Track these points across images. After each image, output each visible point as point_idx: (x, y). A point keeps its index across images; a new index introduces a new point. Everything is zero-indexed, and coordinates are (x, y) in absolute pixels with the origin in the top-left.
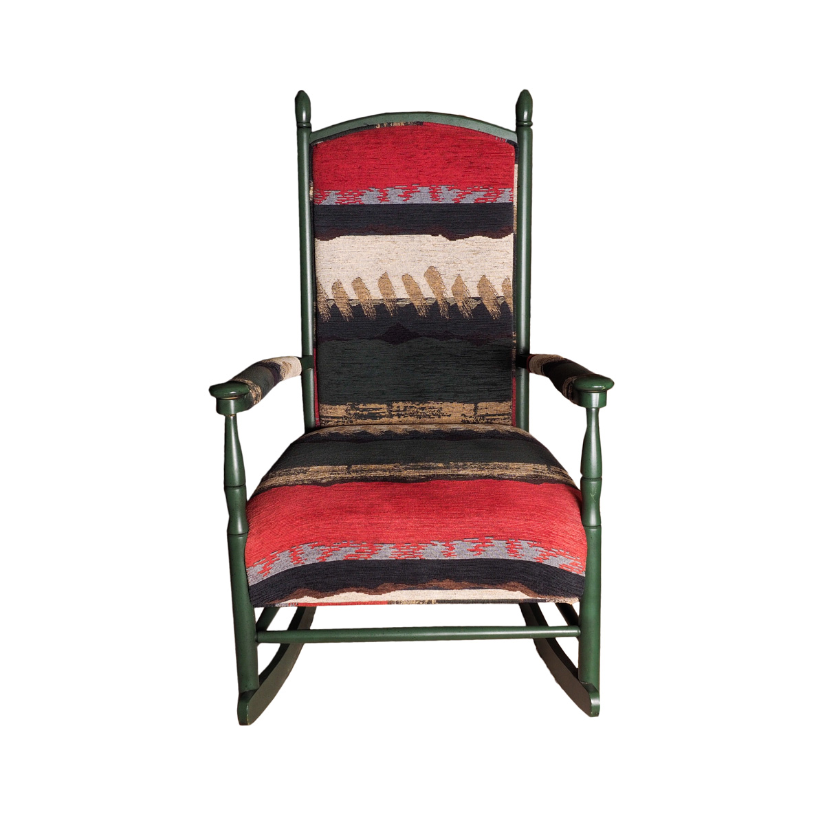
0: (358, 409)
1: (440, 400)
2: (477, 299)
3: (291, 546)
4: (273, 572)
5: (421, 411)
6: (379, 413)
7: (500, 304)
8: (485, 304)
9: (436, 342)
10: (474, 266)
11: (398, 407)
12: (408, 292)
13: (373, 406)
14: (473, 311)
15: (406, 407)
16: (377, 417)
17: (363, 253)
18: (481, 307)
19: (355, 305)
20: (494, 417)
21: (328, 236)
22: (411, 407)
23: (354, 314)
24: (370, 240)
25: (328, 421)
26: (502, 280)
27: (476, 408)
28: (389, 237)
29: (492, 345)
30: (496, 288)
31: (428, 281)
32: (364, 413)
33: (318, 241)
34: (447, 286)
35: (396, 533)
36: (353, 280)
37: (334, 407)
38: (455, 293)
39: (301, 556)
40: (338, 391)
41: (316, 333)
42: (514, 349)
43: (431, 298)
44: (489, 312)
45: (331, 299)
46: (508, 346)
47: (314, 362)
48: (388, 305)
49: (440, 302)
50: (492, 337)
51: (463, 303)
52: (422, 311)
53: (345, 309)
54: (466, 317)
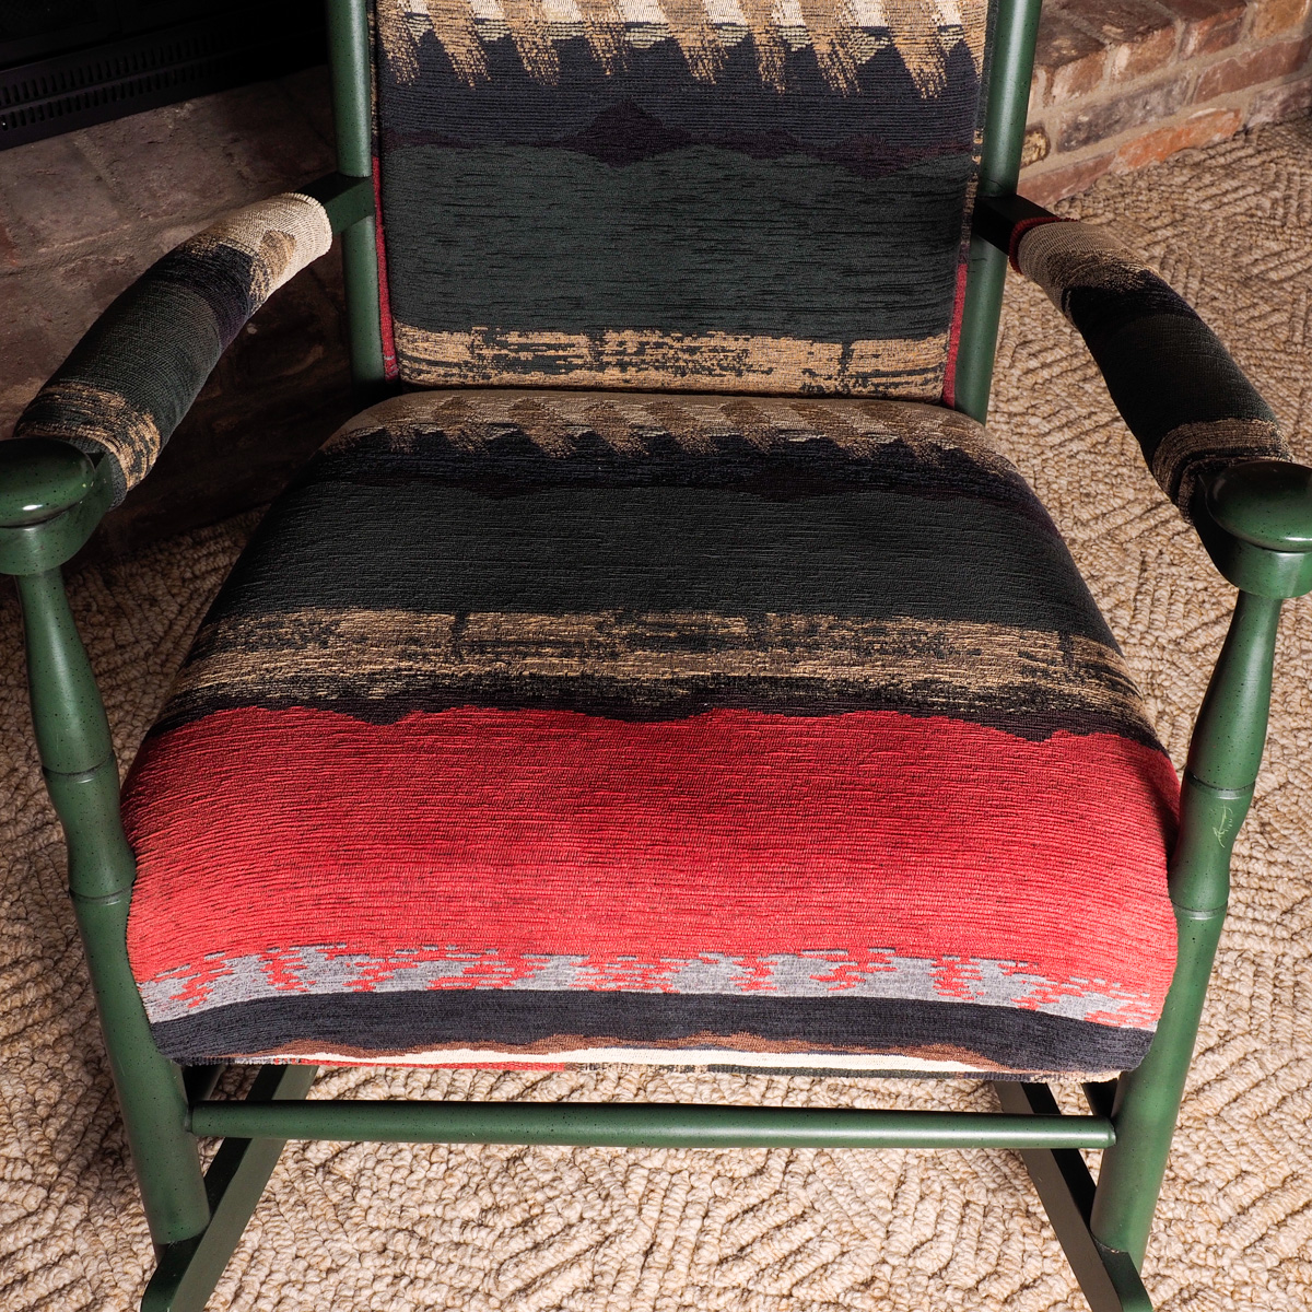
0: (504, 345)
1: (746, 329)
2: (877, 32)
3: (269, 943)
4: (215, 1000)
5: (686, 356)
6: (565, 358)
7: (947, 49)
8: (902, 49)
9: (741, 161)
11: (621, 344)
13: (548, 338)
14: (862, 70)
15: (642, 345)
16: (560, 367)
18: (889, 59)
19: (495, 37)
20: (896, 380)
22: (659, 346)
23: (489, 65)
25: (420, 372)
27: (846, 356)
29: (911, 178)
32: (523, 355)
35: (592, 929)
37: (433, 336)
38: (808, 10)
39: (296, 974)
40: (445, 295)
41: (378, 111)
42: (974, 181)
43: (734, 25)
44: (910, 75)
45: (419, 15)
46: (958, 176)
47: (376, 199)
48: (598, 41)
49: (761, 39)
50: (913, 151)
51: (832, 43)
52: (704, 65)
53: (464, 50)
54: (838, 88)
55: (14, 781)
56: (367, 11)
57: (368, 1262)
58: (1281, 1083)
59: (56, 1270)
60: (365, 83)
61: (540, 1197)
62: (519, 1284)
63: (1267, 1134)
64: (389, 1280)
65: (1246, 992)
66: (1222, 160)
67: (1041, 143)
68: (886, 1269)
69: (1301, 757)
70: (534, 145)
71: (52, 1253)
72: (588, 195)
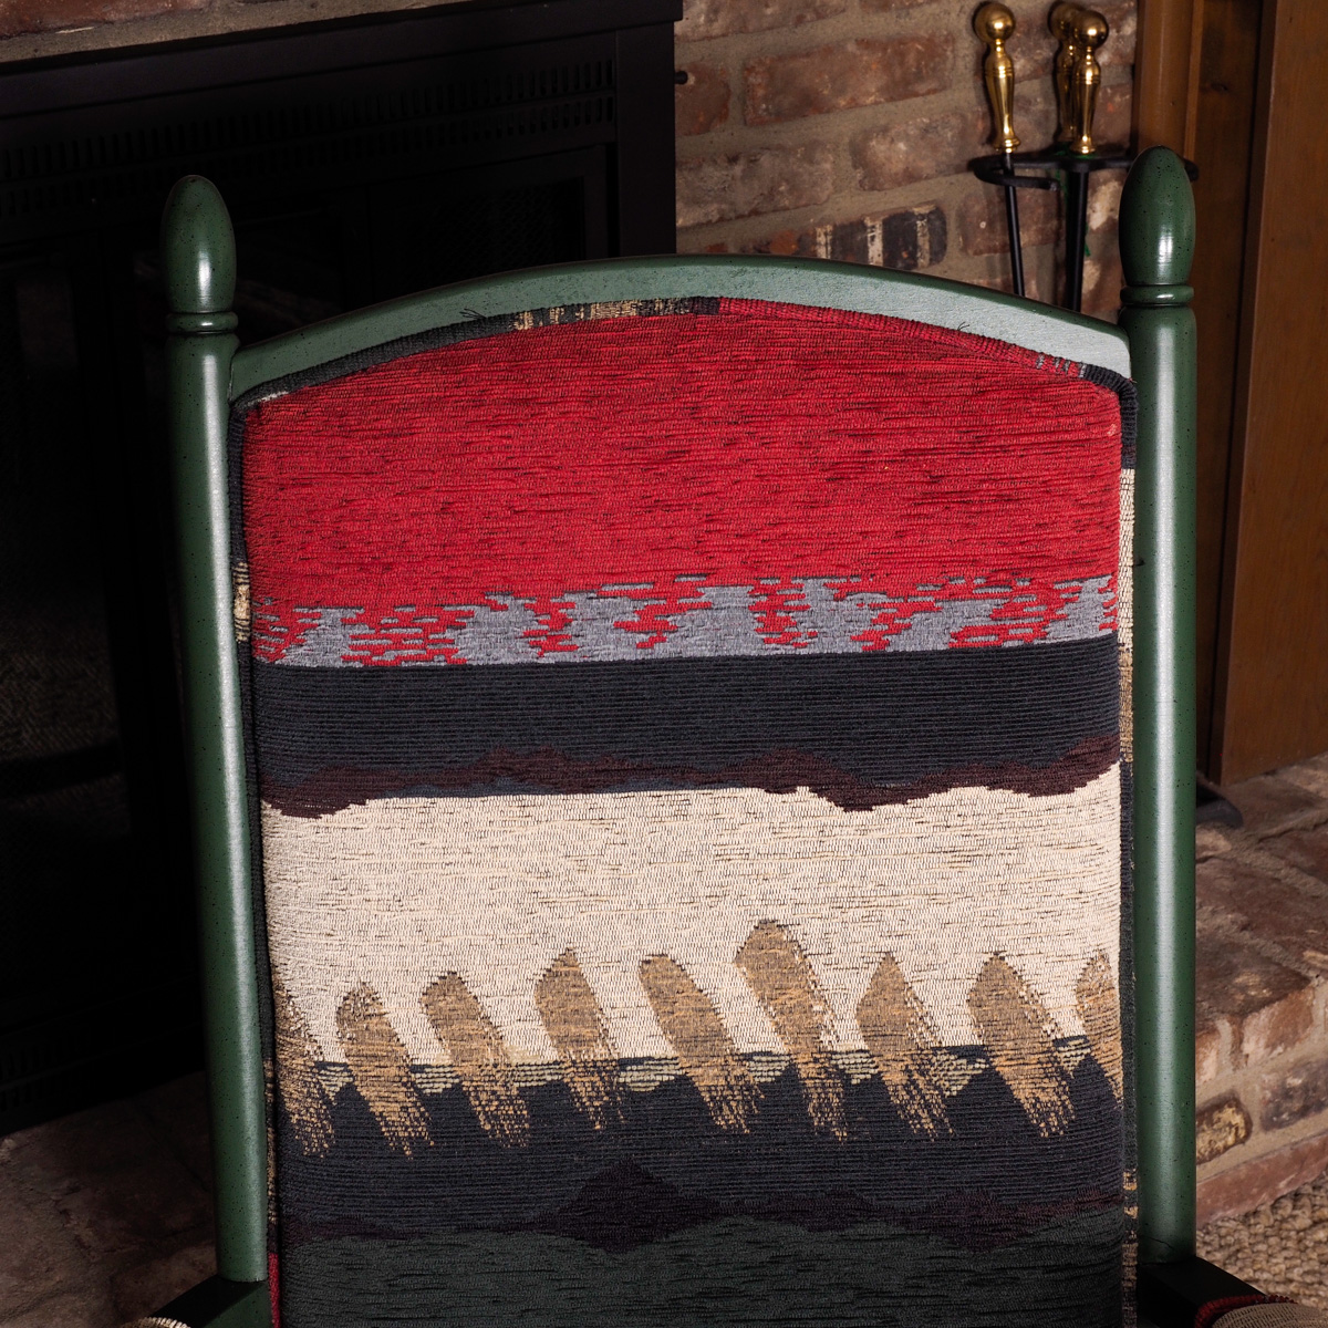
2: (969, 1053)
7: (1069, 1069)
8: (1006, 1072)
9: (795, 1236)
10: (953, 914)
12: (668, 1029)
14: (952, 1104)
17: (468, 872)
18: (990, 1087)
19: (439, 1088)
21: (317, 800)
23: (433, 1125)
24: (495, 816)
26: (1074, 969)
28: (580, 801)
29: (1039, 1246)
30: (1049, 1003)
31: (751, 983)
33: (273, 816)
34: (837, 1001)
36: (425, 982)
38: (870, 1030)
41: (277, 1190)
42: (1131, 1242)
43: (769, 1054)
44: (1021, 1106)
45: (334, 1064)
46: (1105, 1239)
47: (274, 1313)
48: (582, 1086)
49: (807, 1071)
50: (1038, 1209)
51: (907, 1071)
52: (730, 1107)
53: (396, 1107)
54: (922, 1130)
56: (263, 1058)
60: (259, 1152)
67: (1238, 1120)
70: (497, 1229)
72: (577, 1294)
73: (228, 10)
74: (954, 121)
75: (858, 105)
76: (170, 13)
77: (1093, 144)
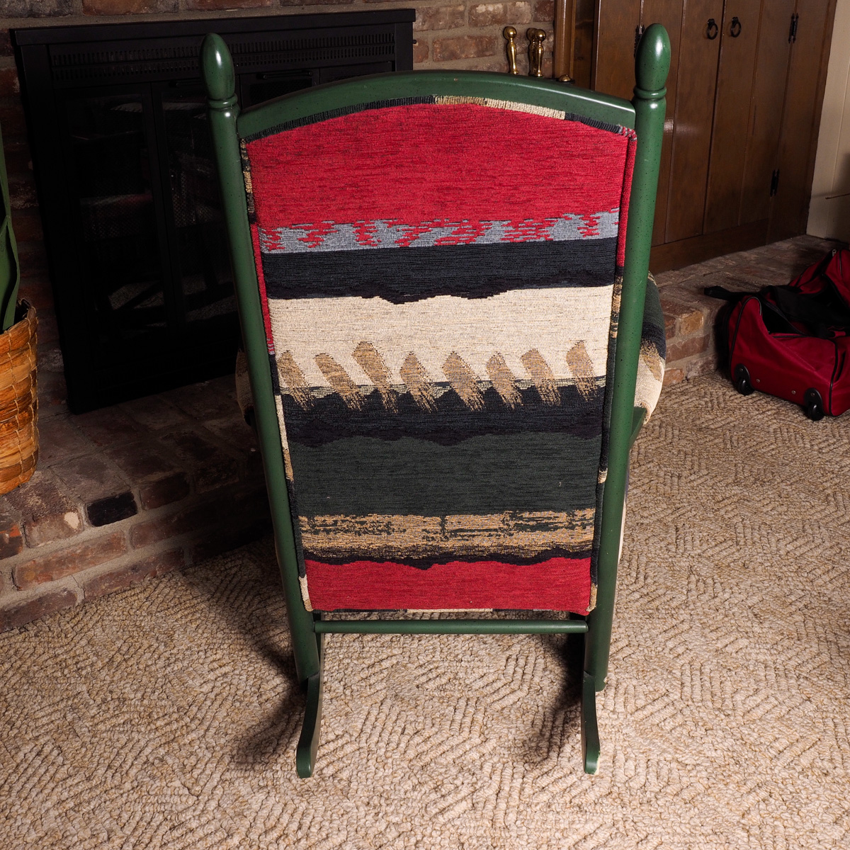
55: (152, 649)
57: (361, 809)
58: (787, 704)
59: (207, 826)
61: (440, 778)
62: (437, 811)
63: (785, 723)
64: (373, 814)
65: (763, 674)
66: (679, 390)
68: (616, 788)
69: (767, 590)
71: (204, 820)
73: (277, 8)
74: (498, 66)
75: (468, 58)
76: (260, 7)
77: (541, 73)
